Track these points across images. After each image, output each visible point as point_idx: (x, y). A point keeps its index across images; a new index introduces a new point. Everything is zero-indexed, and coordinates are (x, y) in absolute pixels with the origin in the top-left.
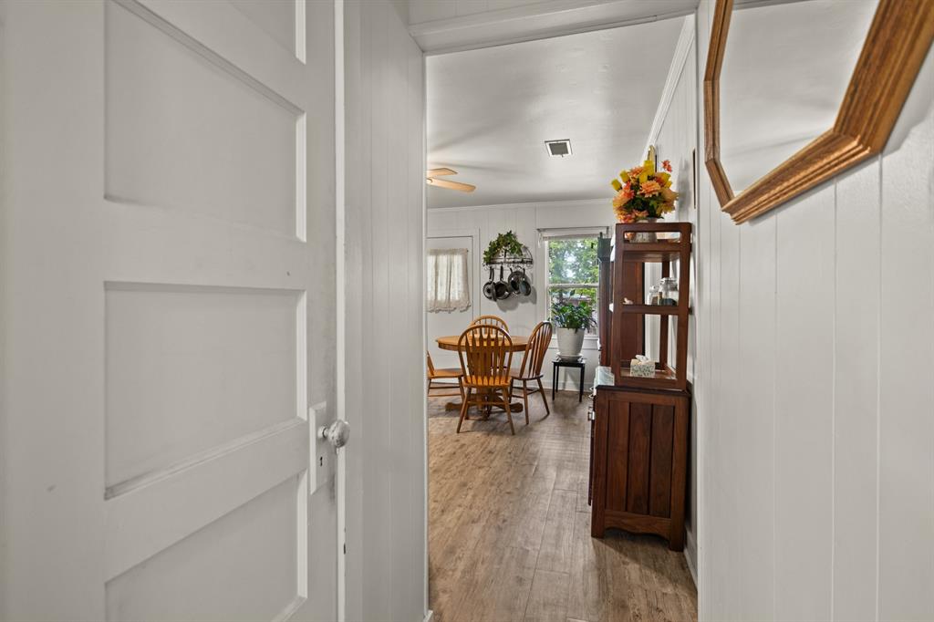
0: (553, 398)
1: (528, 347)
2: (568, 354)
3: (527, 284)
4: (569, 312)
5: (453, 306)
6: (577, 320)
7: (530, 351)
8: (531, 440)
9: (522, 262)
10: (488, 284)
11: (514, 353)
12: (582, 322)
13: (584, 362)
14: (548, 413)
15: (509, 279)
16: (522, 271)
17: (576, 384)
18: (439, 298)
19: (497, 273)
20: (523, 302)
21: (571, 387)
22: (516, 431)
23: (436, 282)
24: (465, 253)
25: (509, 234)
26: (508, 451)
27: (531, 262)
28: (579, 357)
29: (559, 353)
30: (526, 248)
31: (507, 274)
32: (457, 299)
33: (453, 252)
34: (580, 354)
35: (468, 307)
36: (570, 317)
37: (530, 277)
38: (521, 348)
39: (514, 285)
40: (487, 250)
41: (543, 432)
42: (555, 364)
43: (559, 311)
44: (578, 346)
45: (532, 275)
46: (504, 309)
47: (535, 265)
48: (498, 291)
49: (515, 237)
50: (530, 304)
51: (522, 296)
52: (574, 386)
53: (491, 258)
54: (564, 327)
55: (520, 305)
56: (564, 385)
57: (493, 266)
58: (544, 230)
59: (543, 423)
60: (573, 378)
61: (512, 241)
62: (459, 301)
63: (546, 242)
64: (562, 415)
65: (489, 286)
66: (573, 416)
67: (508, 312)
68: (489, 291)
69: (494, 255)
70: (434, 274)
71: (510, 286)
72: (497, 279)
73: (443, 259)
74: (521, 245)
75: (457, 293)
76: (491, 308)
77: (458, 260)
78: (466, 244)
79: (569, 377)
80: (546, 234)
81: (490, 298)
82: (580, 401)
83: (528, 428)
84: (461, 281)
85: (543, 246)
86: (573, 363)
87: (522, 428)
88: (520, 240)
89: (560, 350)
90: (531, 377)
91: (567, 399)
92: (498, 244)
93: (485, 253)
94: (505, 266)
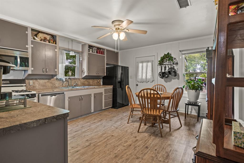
0: (185, 118)
1: (170, 98)
2: (192, 100)
3: (175, 72)
4: (192, 83)
5: (148, 80)
6: (196, 87)
7: (172, 100)
8: (169, 142)
9: (173, 64)
10: (160, 72)
11: (165, 100)
12: (199, 87)
13: (200, 104)
14: (181, 126)
15: (168, 70)
16: (173, 67)
17: (196, 112)
18: (143, 78)
19: (163, 68)
20: (174, 79)
21: (194, 113)
22: (163, 136)
23: (142, 72)
24: (152, 62)
25: (168, 53)
26: (156, 148)
27: (177, 64)
28: (197, 102)
29: (188, 100)
30: (175, 59)
31: (167, 69)
32: (149, 78)
33: (148, 62)
34: (198, 101)
35: (153, 81)
36: (193, 85)
37: (176, 69)
38: (168, 98)
39: (169, 72)
40: (160, 60)
41: (176, 138)
42: (186, 104)
43: (188, 82)
44: (197, 97)
45: (177, 69)
46: (166, 82)
47: (178, 65)
48: (163, 75)
49: (170, 55)
50: (177, 80)
51: (173, 77)
52: (195, 113)
53: (161, 63)
54: (190, 89)
55: (173, 80)
56: (191, 112)
57: (162, 66)
58: (183, 51)
59: (177, 131)
60: (195, 110)
61: (169, 56)
62: (150, 79)
63: (183, 56)
64: (188, 128)
65: (160, 73)
66: (193, 129)
67: (168, 83)
68: (160, 75)
69: (162, 62)
70: (141, 69)
71: (168, 73)
72: (163, 71)
73: (145, 64)
74: (173, 57)
75: (149, 76)
76: (162, 81)
77: (150, 64)
78: (152, 58)
79: (193, 109)
80: (183, 52)
81: (161, 78)
82: (198, 120)
83: (169, 134)
84: (151, 72)
85: (182, 57)
86: (194, 104)
87: (167, 133)
88: (172, 56)
89: (189, 98)
90: (172, 111)
91: (192, 119)
92: (164, 58)
93: (159, 61)
94: (167, 66)
